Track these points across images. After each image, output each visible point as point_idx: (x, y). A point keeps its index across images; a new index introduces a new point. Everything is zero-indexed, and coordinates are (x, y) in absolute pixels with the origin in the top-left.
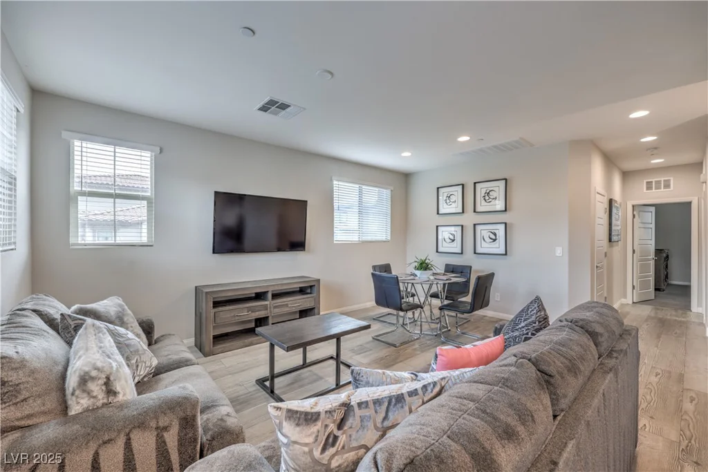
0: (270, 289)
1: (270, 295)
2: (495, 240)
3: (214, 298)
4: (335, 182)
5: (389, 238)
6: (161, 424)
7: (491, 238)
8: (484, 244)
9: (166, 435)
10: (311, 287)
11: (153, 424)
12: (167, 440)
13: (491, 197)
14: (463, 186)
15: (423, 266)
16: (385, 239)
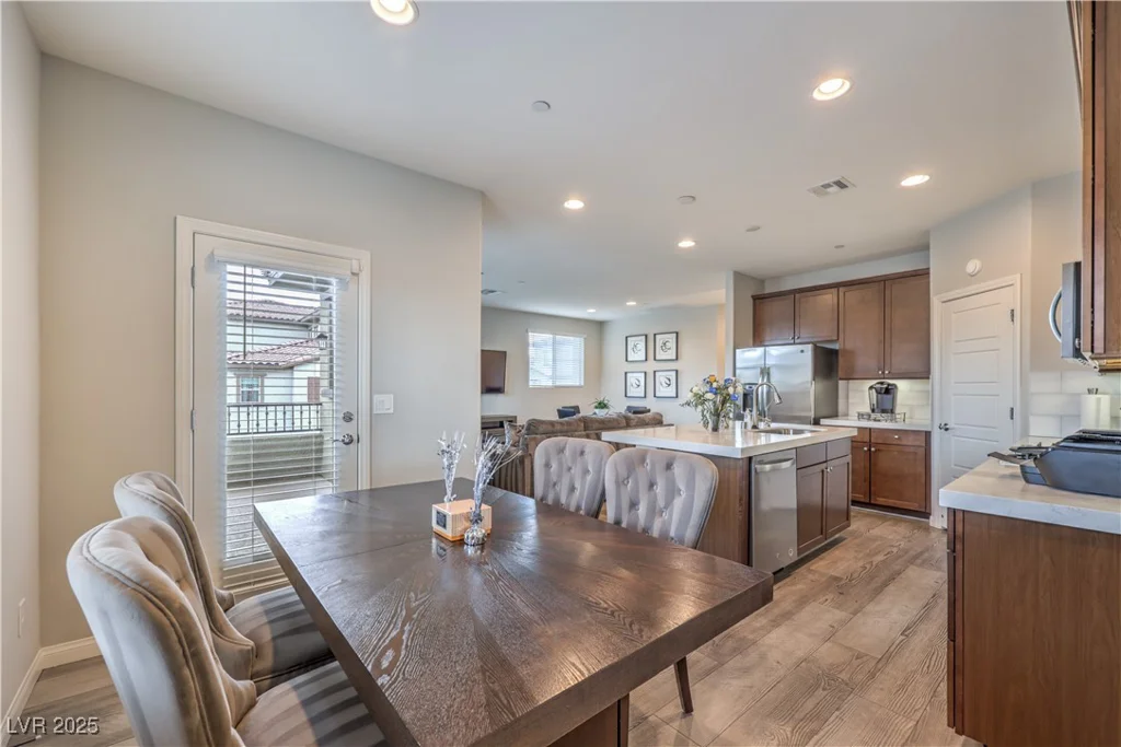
2: (669, 385)
4: (530, 334)
5: (583, 384)
7: (666, 384)
8: (661, 389)
13: (667, 347)
14: (646, 336)
15: (602, 405)
16: (578, 384)
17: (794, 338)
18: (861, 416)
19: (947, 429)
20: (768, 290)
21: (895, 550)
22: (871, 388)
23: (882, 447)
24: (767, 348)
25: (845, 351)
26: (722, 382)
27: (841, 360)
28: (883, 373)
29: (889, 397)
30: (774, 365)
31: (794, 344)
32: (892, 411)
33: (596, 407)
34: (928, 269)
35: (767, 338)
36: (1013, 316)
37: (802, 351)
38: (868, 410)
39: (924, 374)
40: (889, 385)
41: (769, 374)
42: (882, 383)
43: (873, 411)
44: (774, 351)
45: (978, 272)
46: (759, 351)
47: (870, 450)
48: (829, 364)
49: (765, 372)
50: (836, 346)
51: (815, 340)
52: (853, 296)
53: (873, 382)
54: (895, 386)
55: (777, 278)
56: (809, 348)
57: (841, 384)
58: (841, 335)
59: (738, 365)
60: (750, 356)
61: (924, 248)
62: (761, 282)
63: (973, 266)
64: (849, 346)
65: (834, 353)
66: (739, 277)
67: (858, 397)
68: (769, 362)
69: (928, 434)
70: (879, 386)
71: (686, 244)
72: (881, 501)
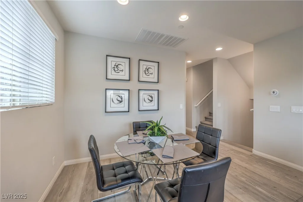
2: (151, 101)
7: (149, 100)
8: (145, 104)
13: (149, 72)
14: (129, 59)
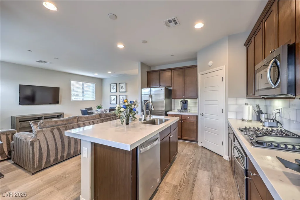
0: (43, 116)
1: (43, 118)
3: (20, 119)
4: (71, 81)
5: (95, 100)
6: (7, 134)
9: (9, 136)
10: (61, 115)
11: (6, 134)
12: (9, 137)
13: (123, 88)
14: (116, 84)
15: (100, 107)
16: (93, 100)
17: (159, 85)
18: (179, 111)
19: (203, 115)
20: (152, 69)
21: (191, 161)
22: (181, 101)
23: (184, 121)
24: (151, 88)
25: (173, 90)
26: (129, 103)
27: (173, 93)
28: (184, 97)
29: (186, 104)
30: (154, 94)
31: (159, 87)
32: (187, 109)
33: (97, 108)
34: (197, 65)
35: (152, 85)
36: (223, 79)
37: (162, 90)
38: (181, 109)
39: (196, 97)
40: (186, 101)
41: (152, 97)
42: (184, 100)
43: (182, 109)
44: (153, 89)
45: (212, 65)
46: (149, 89)
47: (181, 122)
48: (169, 94)
49: (151, 96)
50: (171, 88)
51: (166, 86)
52: (176, 73)
53: (182, 100)
54: (187, 101)
55: (154, 66)
56: (163, 88)
57: (173, 100)
58: (173, 85)
59: (142, 94)
60: (146, 91)
61: (196, 59)
62: (150, 67)
63: (210, 63)
64: (175, 88)
65: (170, 90)
66: (143, 65)
67: (177, 104)
68: (152, 93)
69: (197, 116)
70: (183, 101)
71: (120, 46)
72: (184, 138)
